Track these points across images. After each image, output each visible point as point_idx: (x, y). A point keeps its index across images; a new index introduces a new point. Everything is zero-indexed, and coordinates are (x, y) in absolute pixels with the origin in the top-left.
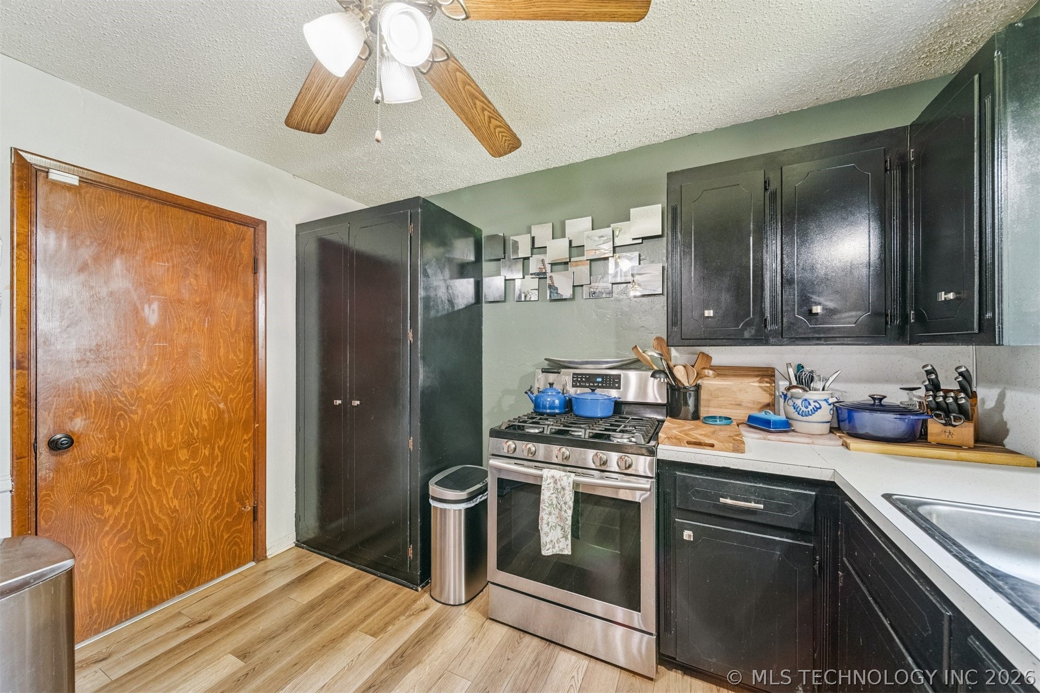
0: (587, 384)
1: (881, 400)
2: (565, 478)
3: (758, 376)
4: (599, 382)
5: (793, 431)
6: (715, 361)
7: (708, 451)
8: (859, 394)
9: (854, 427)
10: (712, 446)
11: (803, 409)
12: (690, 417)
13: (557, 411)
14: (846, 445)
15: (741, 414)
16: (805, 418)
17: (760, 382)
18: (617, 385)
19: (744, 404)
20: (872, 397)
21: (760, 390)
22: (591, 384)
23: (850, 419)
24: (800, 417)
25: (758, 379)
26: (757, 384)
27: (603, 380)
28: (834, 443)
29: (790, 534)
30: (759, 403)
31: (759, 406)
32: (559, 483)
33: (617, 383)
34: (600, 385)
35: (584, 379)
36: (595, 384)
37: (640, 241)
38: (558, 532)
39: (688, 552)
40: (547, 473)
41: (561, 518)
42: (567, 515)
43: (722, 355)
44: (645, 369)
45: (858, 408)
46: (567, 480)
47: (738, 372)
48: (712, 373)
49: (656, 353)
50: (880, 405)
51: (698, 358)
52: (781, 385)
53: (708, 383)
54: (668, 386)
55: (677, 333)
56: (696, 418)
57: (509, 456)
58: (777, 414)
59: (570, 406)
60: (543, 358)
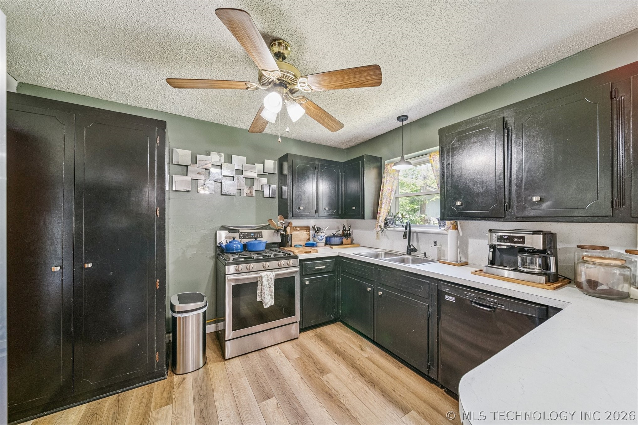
0: (247, 237)
1: (335, 234)
2: (271, 274)
3: (306, 229)
4: (252, 236)
5: (318, 246)
6: (294, 225)
7: (310, 254)
8: (330, 233)
9: (331, 243)
10: (311, 252)
11: (320, 239)
12: (289, 246)
13: (239, 251)
14: (331, 248)
15: (303, 243)
16: (321, 242)
17: (307, 232)
18: (261, 236)
19: (302, 240)
20: (333, 234)
21: (306, 234)
22: (249, 237)
23: (330, 241)
24: (319, 242)
25: (305, 231)
26: (305, 232)
27: (254, 234)
28: (328, 248)
29: (330, 273)
30: (306, 239)
31: (306, 240)
32: (269, 277)
33: (261, 235)
34: (253, 237)
35: (245, 235)
36: (251, 237)
37: (267, 174)
38: (269, 297)
39: (306, 288)
40: (263, 274)
41: (270, 291)
42: (273, 289)
43: (296, 223)
44: (271, 229)
45: (330, 237)
46: (272, 274)
47: (302, 228)
48: (295, 229)
49: (279, 222)
50: (334, 236)
51: (289, 224)
52: (312, 232)
53: (294, 233)
54: (282, 236)
55: (290, 215)
56: (291, 246)
57: (238, 273)
58: (311, 241)
59: (245, 247)
60: (220, 226)
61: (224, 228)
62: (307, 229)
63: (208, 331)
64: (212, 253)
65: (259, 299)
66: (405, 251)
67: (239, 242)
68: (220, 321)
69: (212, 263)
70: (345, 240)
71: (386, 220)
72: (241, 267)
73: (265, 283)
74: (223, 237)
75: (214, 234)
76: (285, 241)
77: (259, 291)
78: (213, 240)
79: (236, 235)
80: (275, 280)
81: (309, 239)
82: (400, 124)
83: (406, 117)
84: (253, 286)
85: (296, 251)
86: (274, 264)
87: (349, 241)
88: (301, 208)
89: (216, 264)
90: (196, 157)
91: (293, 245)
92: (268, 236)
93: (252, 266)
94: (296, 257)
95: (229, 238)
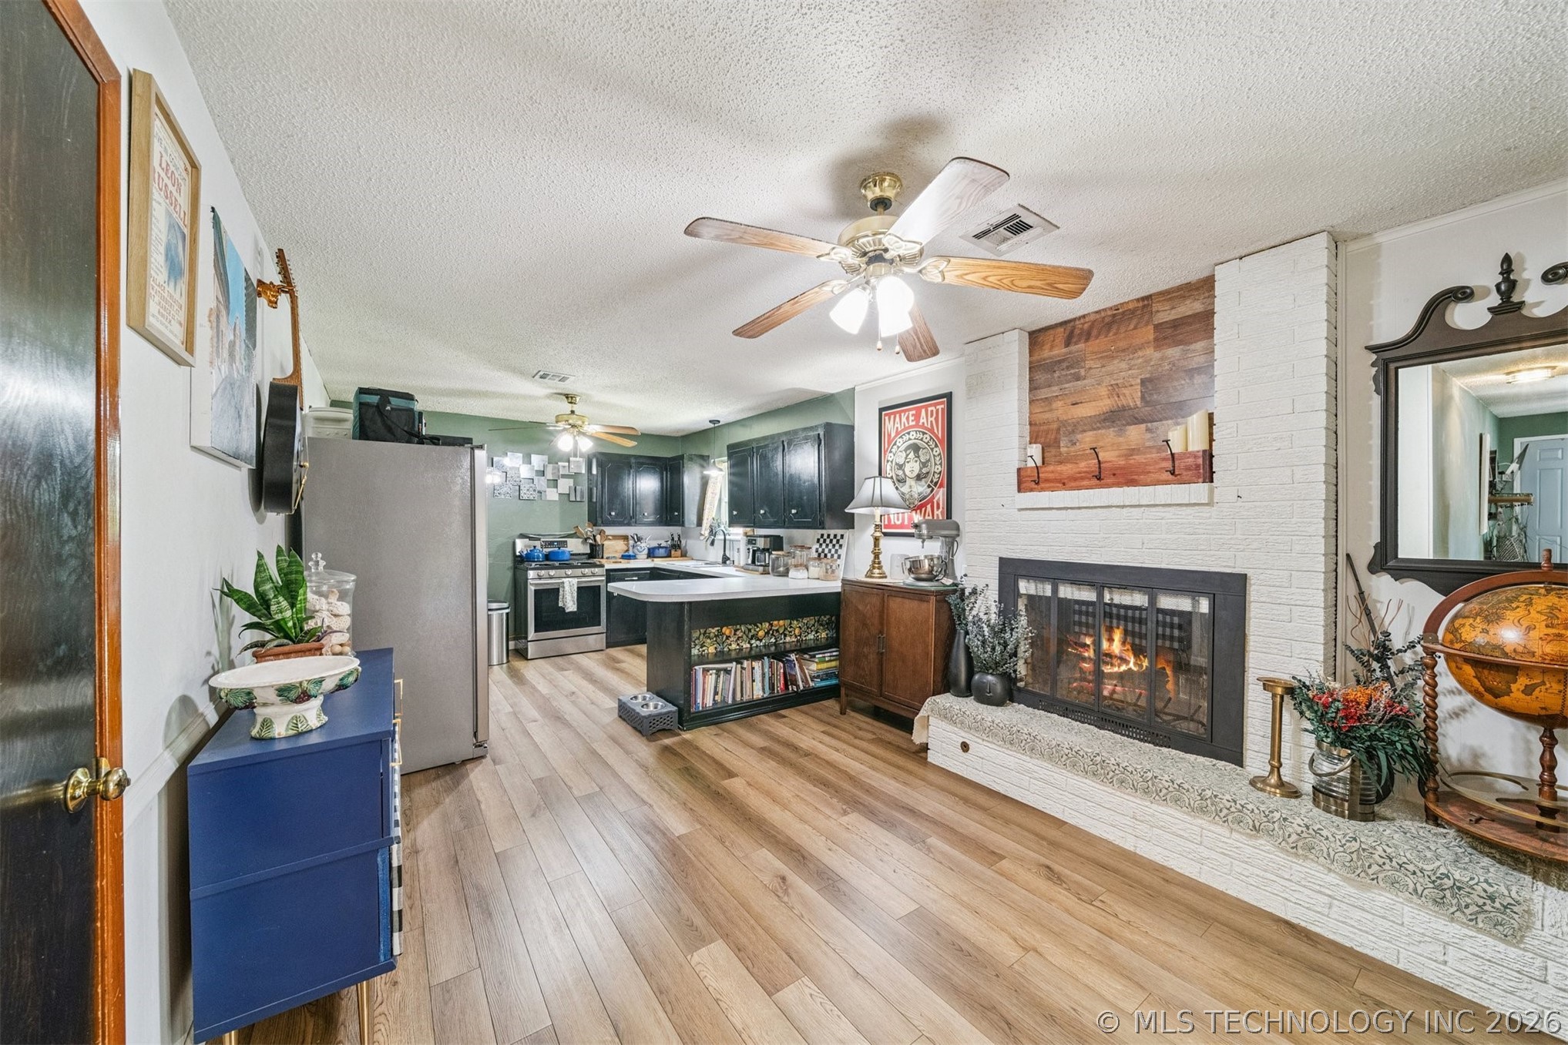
0: (550, 546)
1: (660, 545)
4: (556, 545)
5: (637, 558)
6: (607, 533)
9: (654, 555)
11: (642, 550)
12: (600, 558)
13: (541, 559)
15: (617, 554)
16: (641, 553)
17: (624, 541)
18: (566, 546)
19: (618, 551)
20: (658, 545)
21: (623, 544)
22: (552, 546)
23: (653, 552)
24: (639, 553)
25: (622, 540)
26: (622, 542)
27: (558, 543)
30: (624, 550)
32: (572, 584)
33: (566, 544)
35: (548, 544)
36: (554, 546)
38: (572, 603)
39: (614, 601)
40: (566, 580)
41: (572, 597)
42: (575, 595)
43: (610, 531)
44: (578, 537)
45: (654, 548)
46: (575, 581)
47: (616, 537)
48: (607, 538)
49: (587, 530)
50: (660, 547)
51: (601, 532)
52: (631, 542)
53: (606, 543)
54: (591, 545)
55: (599, 522)
56: (602, 558)
57: (540, 578)
58: (631, 553)
59: (547, 557)
60: (518, 533)
61: (522, 536)
62: (625, 538)
63: (510, 648)
64: (509, 563)
65: (560, 604)
66: (720, 560)
67: (541, 551)
68: (521, 638)
69: (509, 574)
70: (673, 552)
71: (711, 526)
72: (543, 572)
73: (567, 588)
74: (521, 546)
75: (511, 543)
76: (595, 551)
77: (561, 597)
78: (511, 549)
79: (537, 544)
80: (578, 588)
81: (627, 551)
82: (712, 425)
83: (719, 422)
84: (555, 592)
85: (603, 561)
86: (578, 572)
87: (679, 552)
88: (613, 514)
89: (515, 575)
90: (492, 459)
91: (605, 556)
92: (575, 546)
93: (552, 572)
94: (602, 566)
95: (529, 547)
